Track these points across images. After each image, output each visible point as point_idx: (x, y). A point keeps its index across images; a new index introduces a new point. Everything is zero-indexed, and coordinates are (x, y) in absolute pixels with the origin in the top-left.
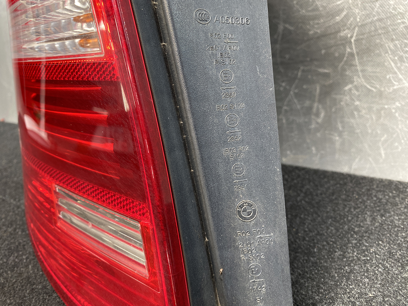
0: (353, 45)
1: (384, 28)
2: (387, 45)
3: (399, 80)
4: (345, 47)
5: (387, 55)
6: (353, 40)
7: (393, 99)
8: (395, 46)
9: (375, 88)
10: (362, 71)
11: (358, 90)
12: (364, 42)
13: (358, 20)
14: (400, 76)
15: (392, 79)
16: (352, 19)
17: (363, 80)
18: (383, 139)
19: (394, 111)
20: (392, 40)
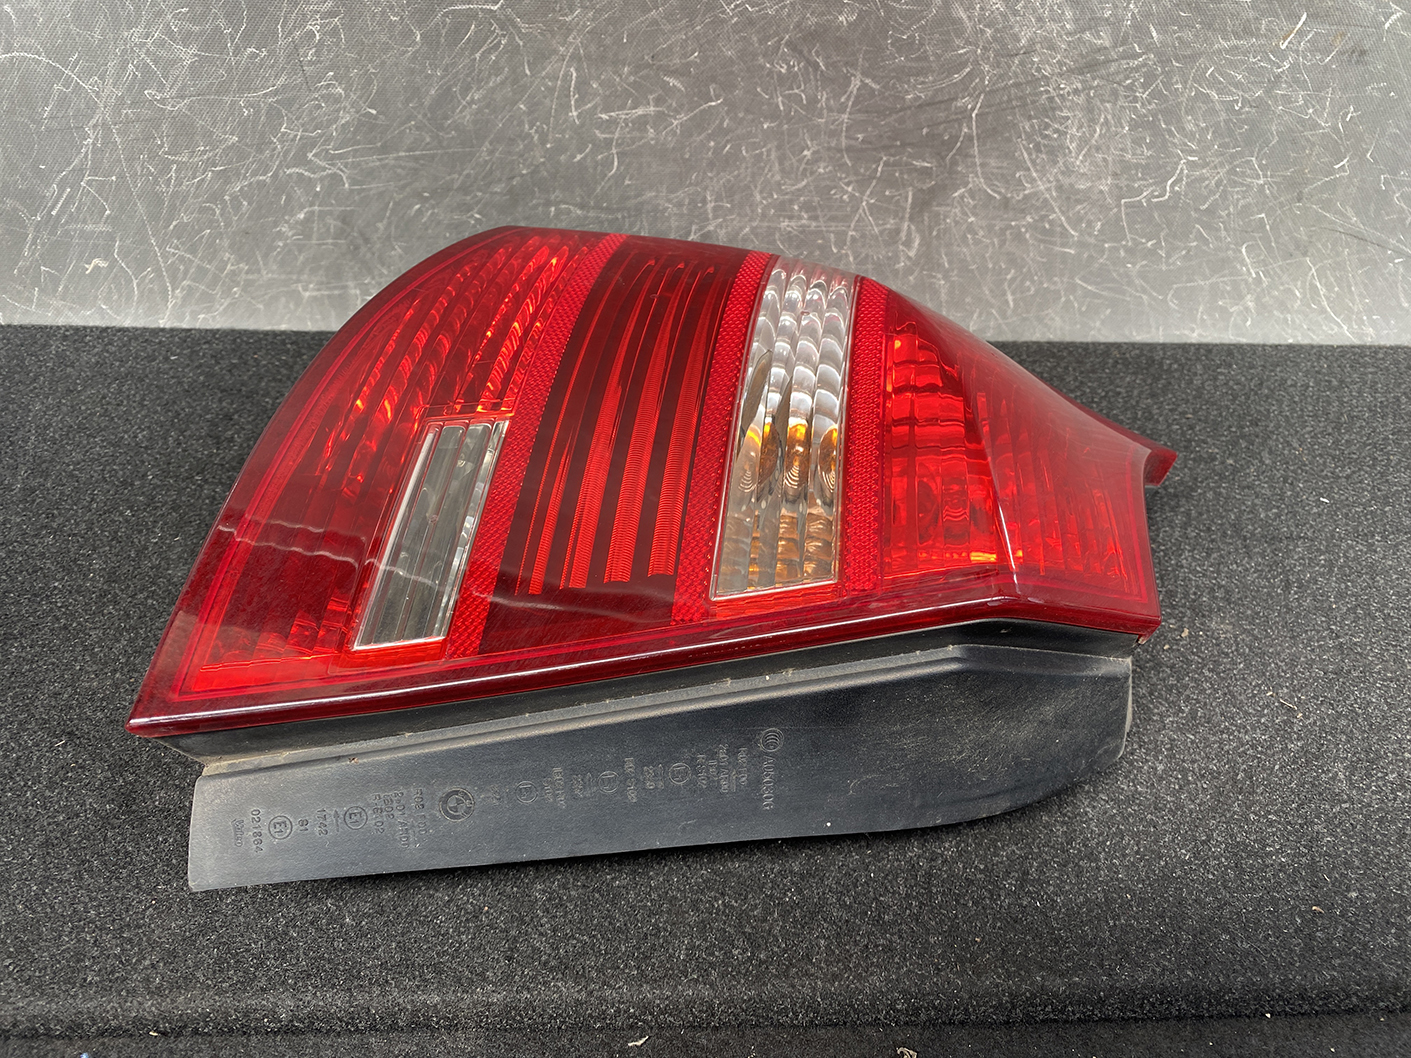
0: (974, 123)
1: (1021, 98)
2: (1021, 125)
3: (1033, 181)
4: (960, 126)
5: (1019, 140)
6: (974, 115)
7: (1023, 211)
8: (1032, 126)
9: (999, 193)
10: (983, 165)
11: (973, 198)
12: (990, 118)
13: (987, 82)
14: (1034, 174)
15: (1022, 178)
16: (977, 80)
17: (982, 180)
18: (1009, 277)
19: (1023, 230)
20: (1030, 118)
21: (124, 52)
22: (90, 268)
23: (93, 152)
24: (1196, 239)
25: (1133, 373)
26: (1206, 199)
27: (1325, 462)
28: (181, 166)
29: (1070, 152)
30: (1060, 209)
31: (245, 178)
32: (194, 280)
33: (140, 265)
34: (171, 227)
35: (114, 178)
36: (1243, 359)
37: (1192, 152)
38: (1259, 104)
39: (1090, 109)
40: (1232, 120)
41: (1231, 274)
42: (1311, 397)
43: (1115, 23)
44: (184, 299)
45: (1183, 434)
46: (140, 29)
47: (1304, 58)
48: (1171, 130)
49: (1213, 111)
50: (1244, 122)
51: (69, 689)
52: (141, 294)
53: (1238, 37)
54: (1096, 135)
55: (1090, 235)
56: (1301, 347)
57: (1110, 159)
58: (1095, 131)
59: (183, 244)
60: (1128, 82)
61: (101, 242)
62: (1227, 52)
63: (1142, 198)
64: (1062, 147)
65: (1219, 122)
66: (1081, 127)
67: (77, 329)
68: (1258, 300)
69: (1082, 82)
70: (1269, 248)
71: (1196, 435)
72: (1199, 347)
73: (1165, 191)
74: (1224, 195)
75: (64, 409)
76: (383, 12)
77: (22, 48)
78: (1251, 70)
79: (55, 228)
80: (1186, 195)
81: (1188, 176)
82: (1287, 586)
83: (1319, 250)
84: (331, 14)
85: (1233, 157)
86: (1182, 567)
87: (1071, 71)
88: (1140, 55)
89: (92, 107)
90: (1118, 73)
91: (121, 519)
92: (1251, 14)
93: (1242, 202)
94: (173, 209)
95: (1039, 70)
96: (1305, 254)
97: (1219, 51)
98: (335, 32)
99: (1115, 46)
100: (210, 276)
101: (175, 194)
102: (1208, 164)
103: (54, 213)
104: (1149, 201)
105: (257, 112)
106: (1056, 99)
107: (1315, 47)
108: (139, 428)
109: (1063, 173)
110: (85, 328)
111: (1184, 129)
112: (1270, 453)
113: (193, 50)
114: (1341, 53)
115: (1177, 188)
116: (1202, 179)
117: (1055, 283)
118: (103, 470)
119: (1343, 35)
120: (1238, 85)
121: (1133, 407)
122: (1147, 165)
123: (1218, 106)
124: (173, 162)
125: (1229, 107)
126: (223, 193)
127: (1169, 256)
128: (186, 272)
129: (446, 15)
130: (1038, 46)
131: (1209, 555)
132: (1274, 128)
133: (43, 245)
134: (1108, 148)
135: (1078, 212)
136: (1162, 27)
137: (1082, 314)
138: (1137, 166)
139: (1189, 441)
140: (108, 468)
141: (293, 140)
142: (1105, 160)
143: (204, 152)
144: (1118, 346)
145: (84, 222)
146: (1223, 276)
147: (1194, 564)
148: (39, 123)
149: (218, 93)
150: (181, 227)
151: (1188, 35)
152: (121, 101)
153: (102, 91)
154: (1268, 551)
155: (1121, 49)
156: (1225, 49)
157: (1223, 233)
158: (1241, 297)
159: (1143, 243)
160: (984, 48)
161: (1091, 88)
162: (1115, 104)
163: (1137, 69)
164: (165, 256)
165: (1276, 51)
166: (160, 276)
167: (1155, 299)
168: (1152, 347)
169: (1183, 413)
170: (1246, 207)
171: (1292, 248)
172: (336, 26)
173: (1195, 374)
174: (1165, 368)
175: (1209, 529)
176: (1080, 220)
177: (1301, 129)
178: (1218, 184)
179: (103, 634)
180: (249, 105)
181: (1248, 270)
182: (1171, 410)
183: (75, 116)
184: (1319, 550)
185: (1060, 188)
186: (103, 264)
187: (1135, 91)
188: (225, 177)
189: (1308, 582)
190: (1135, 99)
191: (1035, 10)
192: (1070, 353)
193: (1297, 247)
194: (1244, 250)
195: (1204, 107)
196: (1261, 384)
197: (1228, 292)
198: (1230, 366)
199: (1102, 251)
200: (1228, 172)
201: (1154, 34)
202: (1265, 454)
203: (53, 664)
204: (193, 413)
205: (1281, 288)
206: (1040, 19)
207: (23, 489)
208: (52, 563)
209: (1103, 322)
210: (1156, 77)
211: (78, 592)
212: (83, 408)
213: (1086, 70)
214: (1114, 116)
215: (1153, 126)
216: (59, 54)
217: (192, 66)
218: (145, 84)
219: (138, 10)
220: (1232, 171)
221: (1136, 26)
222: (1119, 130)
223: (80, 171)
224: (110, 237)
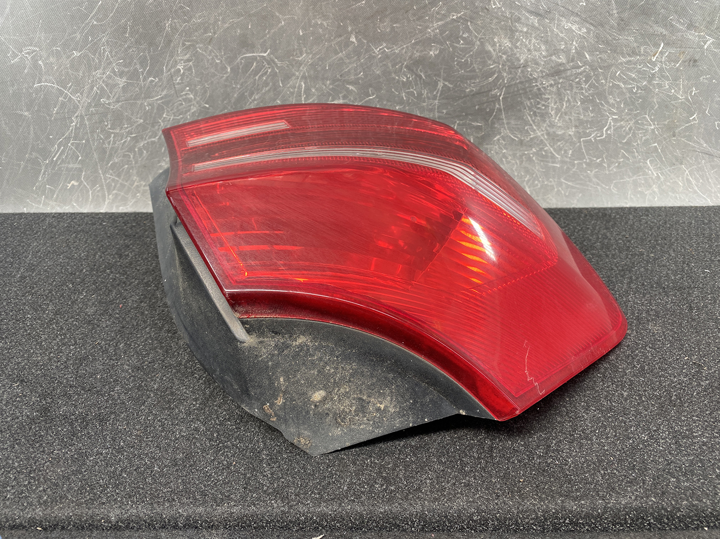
21: (93, 81)
22: (70, 185)
23: (75, 129)
24: (622, 157)
25: (596, 220)
26: (625, 137)
27: (705, 255)
28: (116, 135)
29: (552, 116)
30: (549, 144)
31: (145, 140)
32: (118, 190)
33: (93, 184)
34: (110, 165)
35: (84, 141)
36: (654, 213)
37: (614, 114)
38: (645, 88)
39: (559, 94)
40: (632, 97)
41: (643, 175)
42: (694, 227)
43: (567, 52)
44: (113, 200)
45: (625, 244)
46: (101, 71)
47: (666, 65)
48: (602, 103)
49: (622, 93)
50: (640, 98)
51: (26, 361)
52: (93, 197)
53: (629, 55)
54: (564, 107)
55: (566, 157)
56: (686, 207)
57: (572, 118)
58: (563, 105)
59: (114, 173)
60: (577, 80)
61: (76, 172)
62: (626, 64)
63: (592, 137)
64: (547, 113)
65: (626, 98)
66: (556, 103)
67: (60, 214)
68: (659, 187)
69: (554, 80)
70: (662, 162)
71: (632, 244)
72: (630, 208)
73: (603, 133)
74: (634, 135)
75: (48, 245)
76: (213, 59)
77: (46, 81)
79: (55, 166)
80: (614, 135)
81: (614, 126)
82: (691, 309)
83: (688, 161)
84: (188, 60)
85: (636, 115)
86: (629, 301)
87: (547, 75)
88: (581, 67)
89: (76, 108)
90: (571, 75)
91: (67, 288)
92: (635, 45)
93: (644, 138)
94: (111, 156)
95: (531, 75)
96: (681, 164)
97: (621, 63)
98: (190, 69)
99: (568, 62)
100: (126, 188)
101: (112, 148)
102: (623, 119)
103: (55, 159)
104: (595, 139)
105: (153, 108)
106: (542, 89)
107: (670, 59)
108: (83, 251)
109: (549, 126)
110: (64, 213)
111: (609, 102)
112: (674, 251)
113: (124, 80)
114: (684, 62)
115: (609, 132)
116: (622, 127)
117: (551, 182)
118: (62, 269)
119: (684, 52)
120: (633, 79)
121: (596, 233)
122: (592, 121)
123: (624, 91)
124: (112, 133)
125: (630, 90)
126: (135, 146)
127: (609, 166)
128: (115, 187)
129: (242, 59)
130: (530, 63)
131: (644, 296)
132: (655, 100)
133: (48, 175)
134: (571, 113)
135: (559, 146)
136: (591, 53)
137: (566, 196)
138: (587, 122)
139: (629, 247)
140: (64, 268)
141: (169, 121)
142: (570, 119)
143: (127, 128)
144: (587, 209)
145: (69, 163)
146: (639, 176)
147: (636, 300)
148: (51, 116)
149: (135, 99)
150: (114, 165)
151: (604, 56)
152: (90, 105)
153: (81, 100)
154: (678, 294)
155: (572, 64)
156: (624, 62)
157: (636, 154)
158: (650, 186)
159: (595, 161)
160: (503, 65)
161: (559, 83)
162: (572, 91)
163: (581, 74)
164: (105, 180)
165: (650, 62)
166: (102, 189)
167: (604, 188)
168: (605, 209)
169: (624, 236)
170: (647, 140)
171: (674, 161)
172: (191, 66)
173: (629, 219)
174: (612, 217)
175: (643, 284)
176: (561, 149)
177: (669, 100)
178: (630, 129)
179: (48, 337)
180: (149, 105)
181: (652, 172)
182: (617, 234)
183: (68, 112)
184: (707, 293)
185: (548, 134)
186: (76, 184)
187: (581, 85)
188: (136, 140)
189: (703, 307)
190: (582, 89)
191: (526, 46)
192: (561, 212)
193: (677, 160)
194: (648, 162)
195: (617, 91)
196: (666, 223)
197: (643, 184)
198: (648, 215)
199: (574, 165)
200: (634, 123)
201: (587, 56)
202: (671, 252)
203: (20, 350)
204: (110, 245)
205: (671, 181)
206: (529, 50)
207: (21, 277)
208: (29, 307)
209: (578, 200)
210: (591, 77)
211: (39, 319)
212: (57, 244)
213: (555, 74)
214: (572, 97)
215: (593, 101)
216: (62, 83)
217: (123, 87)
218: (101, 96)
219: (100, 61)
220: (636, 123)
221: (577, 52)
222: (576, 104)
223: (68, 138)
224: (80, 170)
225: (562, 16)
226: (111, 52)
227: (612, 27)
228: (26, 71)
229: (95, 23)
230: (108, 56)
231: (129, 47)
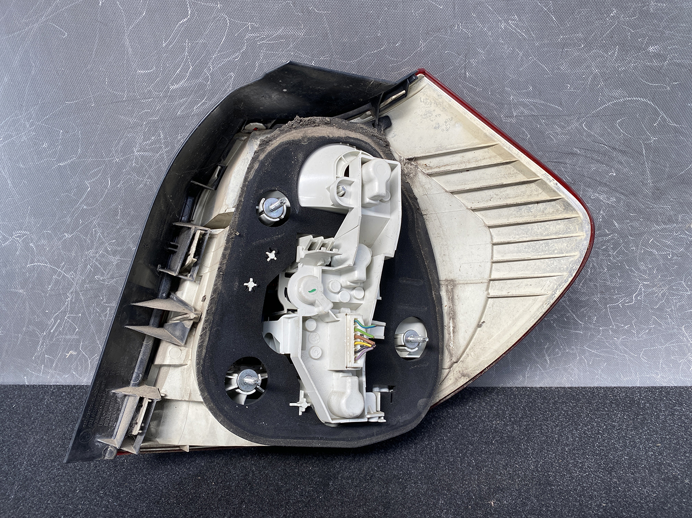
18: (546, 347)
19: (552, 321)
21: (86, 260)
22: (68, 355)
23: (70, 304)
24: (654, 323)
26: (657, 303)
28: (112, 308)
30: (572, 311)
33: (92, 353)
35: (80, 315)
37: (645, 280)
38: (682, 255)
40: (667, 263)
41: (677, 342)
46: (93, 250)
48: (632, 269)
49: (655, 260)
50: (675, 264)
52: (92, 366)
53: (664, 223)
54: (589, 273)
55: (590, 323)
57: (598, 285)
58: (588, 271)
60: (604, 247)
61: (73, 343)
62: (660, 231)
63: (619, 303)
65: (660, 265)
73: (632, 300)
74: (668, 301)
77: (39, 261)
78: (675, 239)
79: (52, 337)
80: (645, 301)
81: (644, 292)
85: (670, 281)
88: (610, 235)
89: (70, 285)
90: (598, 243)
92: (672, 213)
93: (678, 304)
97: (655, 231)
101: (109, 321)
102: (656, 285)
103: (52, 331)
104: (623, 305)
109: (572, 293)
110: (63, 386)
111: (639, 269)
113: (118, 258)
115: (639, 298)
116: (653, 293)
117: (573, 350)
120: (668, 246)
122: (620, 287)
123: (658, 257)
124: (108, 307)
125: (665, 257)
127: (638, 333)
133: (46, 346)
134: (596, 279)
135: (583, 312)
136: (620, 221)
137: (589, 365)
138: (614, 288)
142: (595, 285)
145: (66, 334)
148: (45, 292)
151: (636, 224)
152: (84, 281)
153: (75, 277)
155: (599, 233)
156: (658, 230)
157: (670, 320)
158: (684, 354)
159: (623, 327)
162: (598, 258)
163: (608, 241)
165: (689, 229)
167: (633, 357)
170: (682, 306)
176: (584, 316)
178: (663, 295)
181: (687, 339)
183: (62, 289)
185: (570, 299)
186: (74, 353)
187: (609, 252)
190: (609, 255)
194: (683, 329)
195: (650, 258)
197: (677, 352)
198: (682, 404)
199: (599, 332)
200: (668, 289)
201: (616, 224)
210: (620, 245)
214: (598, 264)
215: (621, 268)
216: (56, 263)
217: (116, 265)
218: (95, 273)
219: (92, 242)
220: (671, 288)
221: (605, 221)
222: (602, 270)
223: (65, 312)
224: (78, 341)
225: (589, 186)
226: (103, 233)
227: (645, 196)
228: (18, 253)
229: (85, 207)
230: (100, 236)
231: (121, 228)
